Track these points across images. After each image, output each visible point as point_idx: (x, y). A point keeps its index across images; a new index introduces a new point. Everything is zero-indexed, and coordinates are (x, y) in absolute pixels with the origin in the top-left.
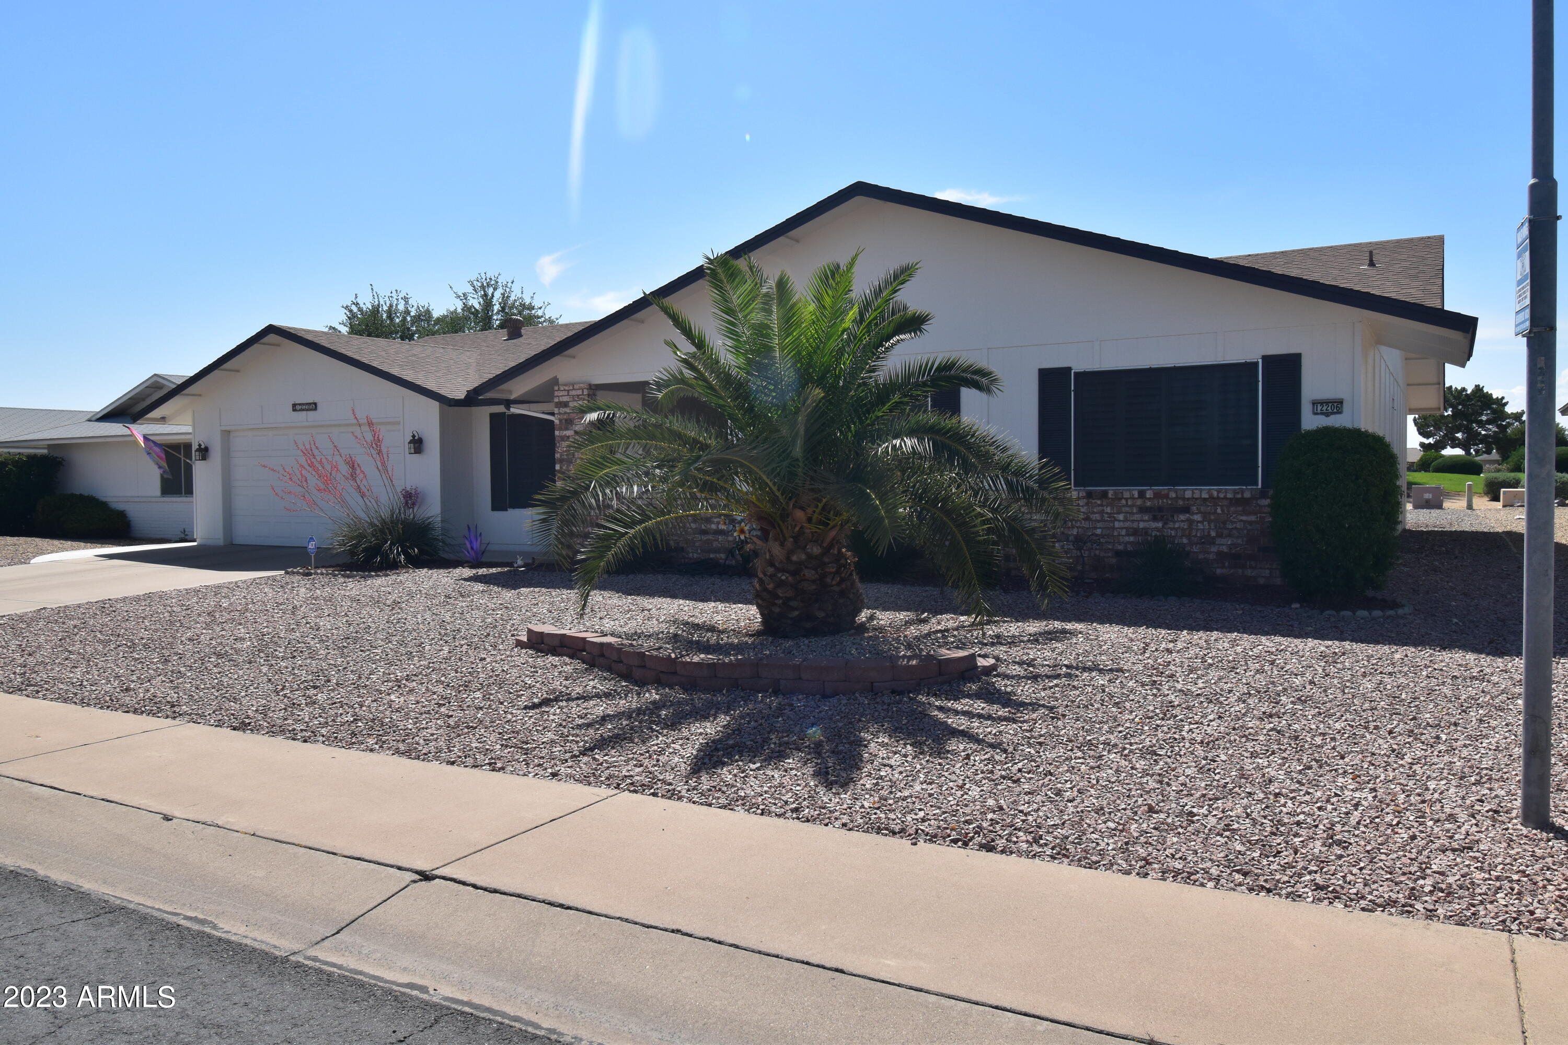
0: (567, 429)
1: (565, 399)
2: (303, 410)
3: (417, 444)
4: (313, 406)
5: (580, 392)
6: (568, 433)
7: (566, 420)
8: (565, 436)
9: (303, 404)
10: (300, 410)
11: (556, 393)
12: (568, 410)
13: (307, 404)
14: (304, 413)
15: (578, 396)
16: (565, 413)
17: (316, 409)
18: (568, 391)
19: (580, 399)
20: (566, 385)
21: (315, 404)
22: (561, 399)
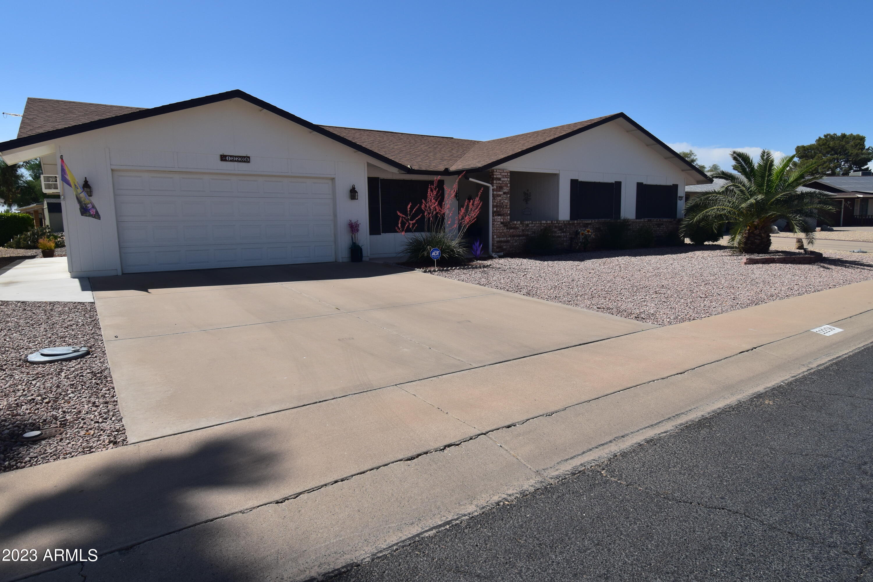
0: (500, 191)
1: (499, 176)
2: (236, 161)
3: (353, 193)
4: (245, 159)
5: (506, 174)
6: (501, 193)
7: (499, 187)
8: (499, 194)
9: (236, 157)
10: (231, 161)
11: (495, 173)
12: (500, 182)
13: (240, 157)
14: (236, 163)
15: (506, 175)
16: (499, 183)
17: (249, 162)
18: (501, 173)
19: (506, 178)
20: (500, 170)
21: (249, 157)
22: (497, 176)
